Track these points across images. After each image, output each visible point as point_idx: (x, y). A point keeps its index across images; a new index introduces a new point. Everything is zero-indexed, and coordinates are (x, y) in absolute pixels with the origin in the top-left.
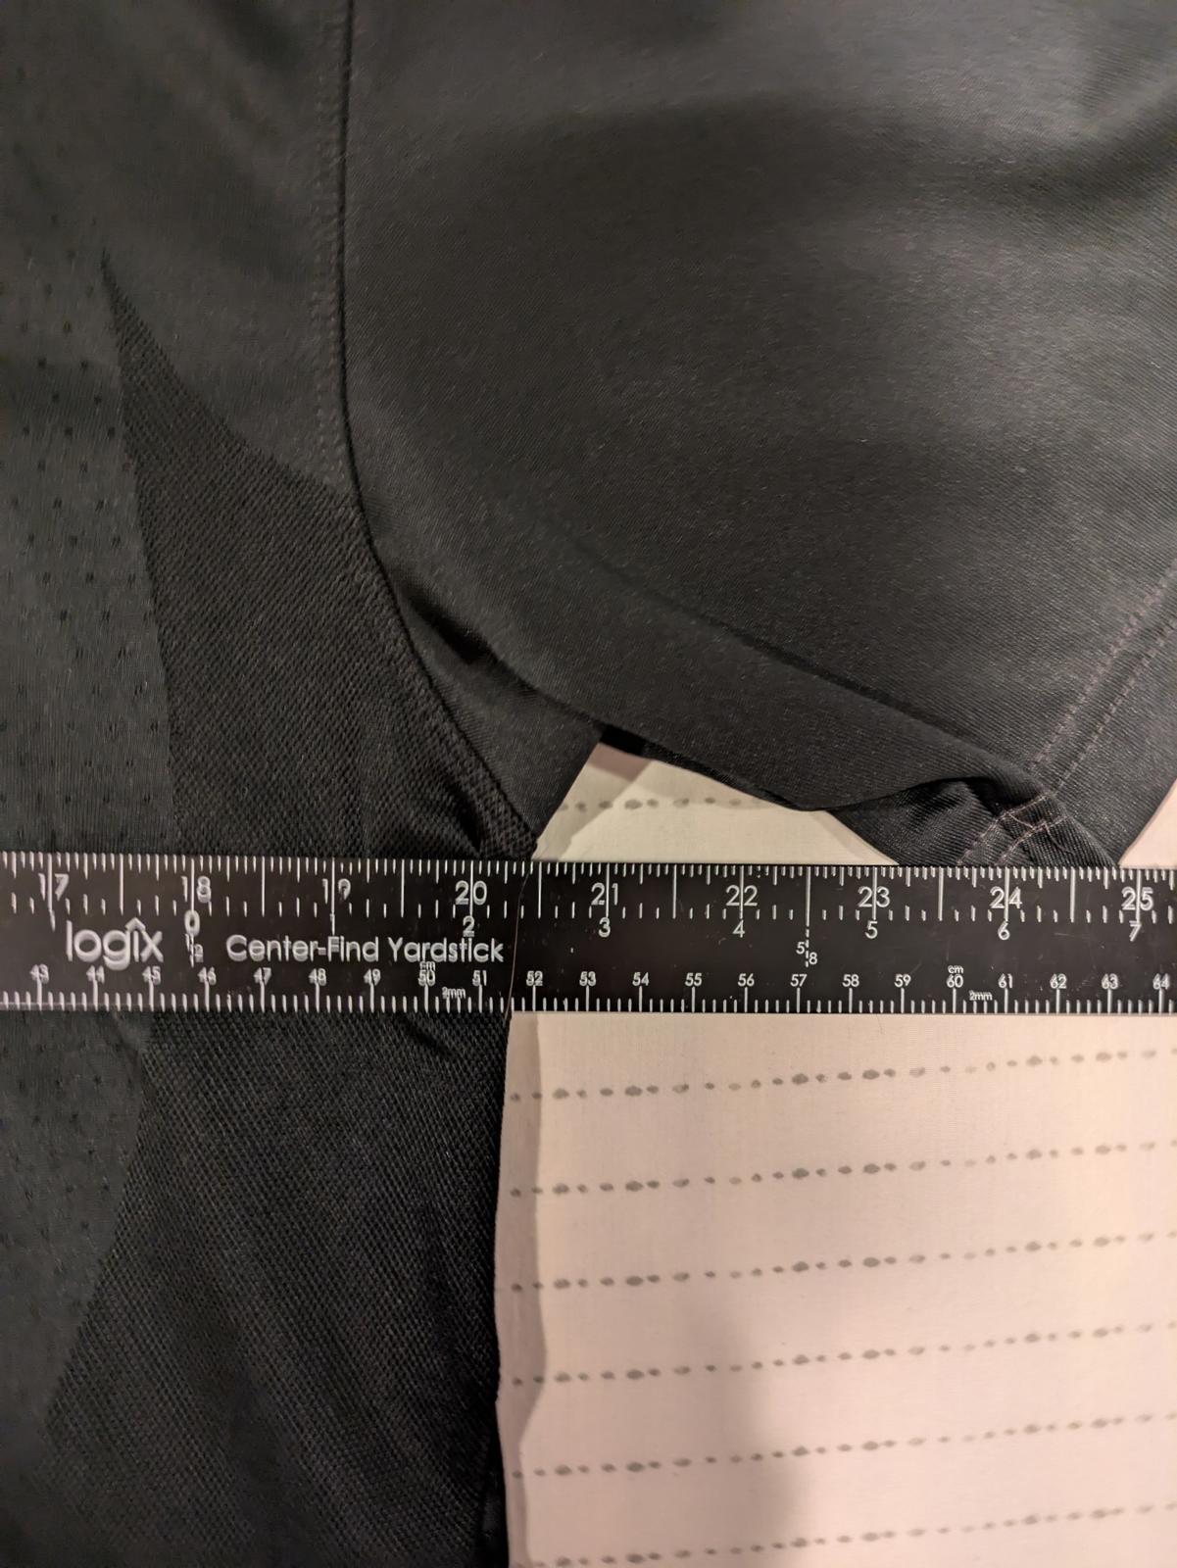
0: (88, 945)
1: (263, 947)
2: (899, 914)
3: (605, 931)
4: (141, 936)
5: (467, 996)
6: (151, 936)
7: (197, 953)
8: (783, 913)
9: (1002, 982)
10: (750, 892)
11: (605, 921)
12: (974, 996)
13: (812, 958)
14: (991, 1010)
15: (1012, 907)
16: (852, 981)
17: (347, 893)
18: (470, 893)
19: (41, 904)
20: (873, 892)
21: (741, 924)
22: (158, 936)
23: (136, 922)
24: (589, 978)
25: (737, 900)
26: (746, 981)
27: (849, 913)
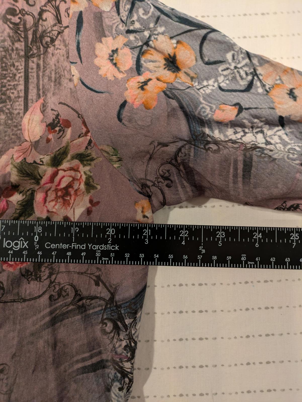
0: (9, 244)
1: (55, 246)
2: (228, 239)
3: (147, 242)
4: (23, 243)
5: (109, 260)
6: (26, 243)
7: (37, 247)
8: (195, 238)
9: (257, 259)
10: (187, 232)
11: (147, 240)
12: (249, 263)
13: (204, 251)
14: (254, 267)
15: (259, 238)
16: (215, 258)
17: (77, 231)
18: (111, 231)
20: (220, 233)
21: (184, 241)
22: (28, 242)
23: (22, 238)
24: (142, 255)
25: (183, 235)
26: (186, 257)
27: (214, 239)
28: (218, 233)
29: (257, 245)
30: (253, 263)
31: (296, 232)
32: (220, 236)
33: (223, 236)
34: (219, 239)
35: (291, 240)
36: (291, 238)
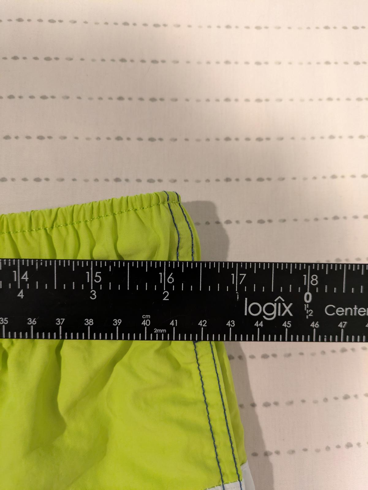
0: (255, 309)
1: (343, 311)
4: (282, 306)
6: (287, 306)
7: (310, 313)
19: (232, 287)
22: (291, 304)
23: (280, 297)
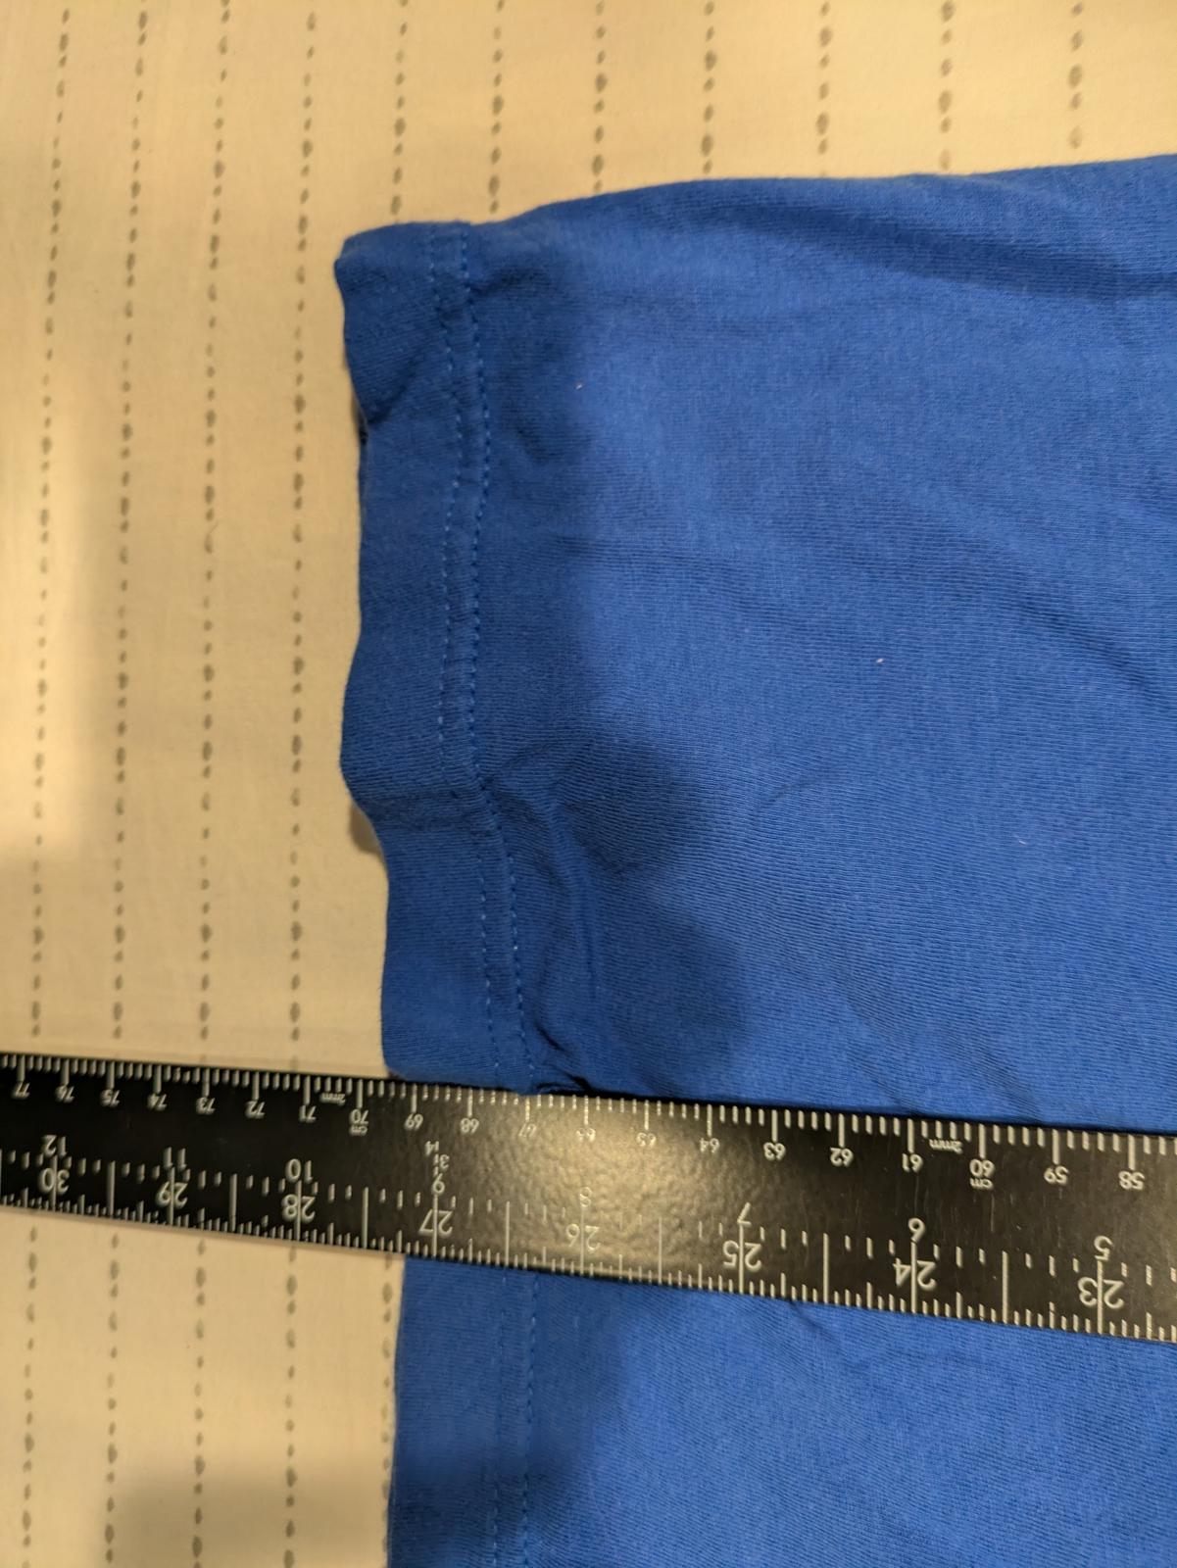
2: (1064, 1267)
9: (917, 1162)
12: (955, 1147)
15: (907, 1261)
16: (1131, 1180)
20: (1105, 1300)
27: (1138, 1273)
28: (1113, 1300)
29: (917, 1228)
30: (934, 1145)
31: (732, 1275)
32: (1106, 1288)
33: (1089, 1287)
34: (1112, 1272)
35: (756, 1240)
36: (756, 1248)
